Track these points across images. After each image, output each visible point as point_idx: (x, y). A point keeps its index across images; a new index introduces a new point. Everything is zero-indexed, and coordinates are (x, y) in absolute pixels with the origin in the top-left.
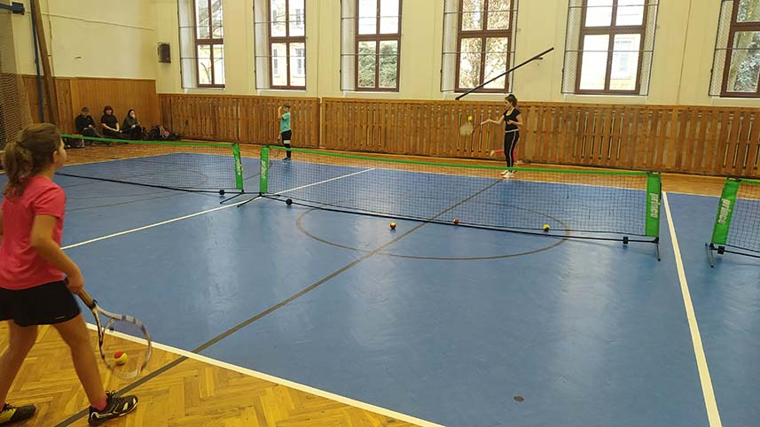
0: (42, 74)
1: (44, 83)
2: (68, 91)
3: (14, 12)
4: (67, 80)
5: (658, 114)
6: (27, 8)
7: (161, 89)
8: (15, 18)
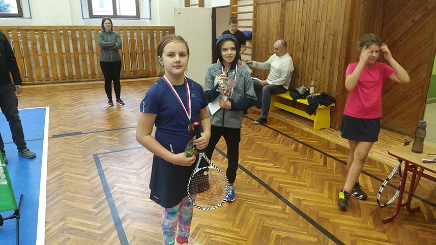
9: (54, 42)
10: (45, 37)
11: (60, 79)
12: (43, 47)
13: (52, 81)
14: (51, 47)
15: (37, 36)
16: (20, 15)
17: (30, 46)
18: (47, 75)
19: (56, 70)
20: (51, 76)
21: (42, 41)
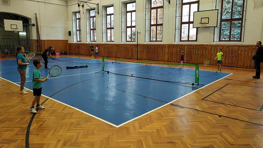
0: (38, 39)
1: (39, 41)
2: (44, 43)
3: (33, 26)
4: (44, 40)
5: (163, 46)
6: (35, 25)
7: (69, 42)
8: (33, 27)
9: (250, 51)
10: (247, 49)
11: (248, 67)
12: (245, 53)
13: (245, 67)
14: (248, 53)
15: (243, 49)
16: (240, 41)
17: (240, 52)
18: (243, 65)
19: (248, 63)
20: (245, 65)
21: (245, 51)
